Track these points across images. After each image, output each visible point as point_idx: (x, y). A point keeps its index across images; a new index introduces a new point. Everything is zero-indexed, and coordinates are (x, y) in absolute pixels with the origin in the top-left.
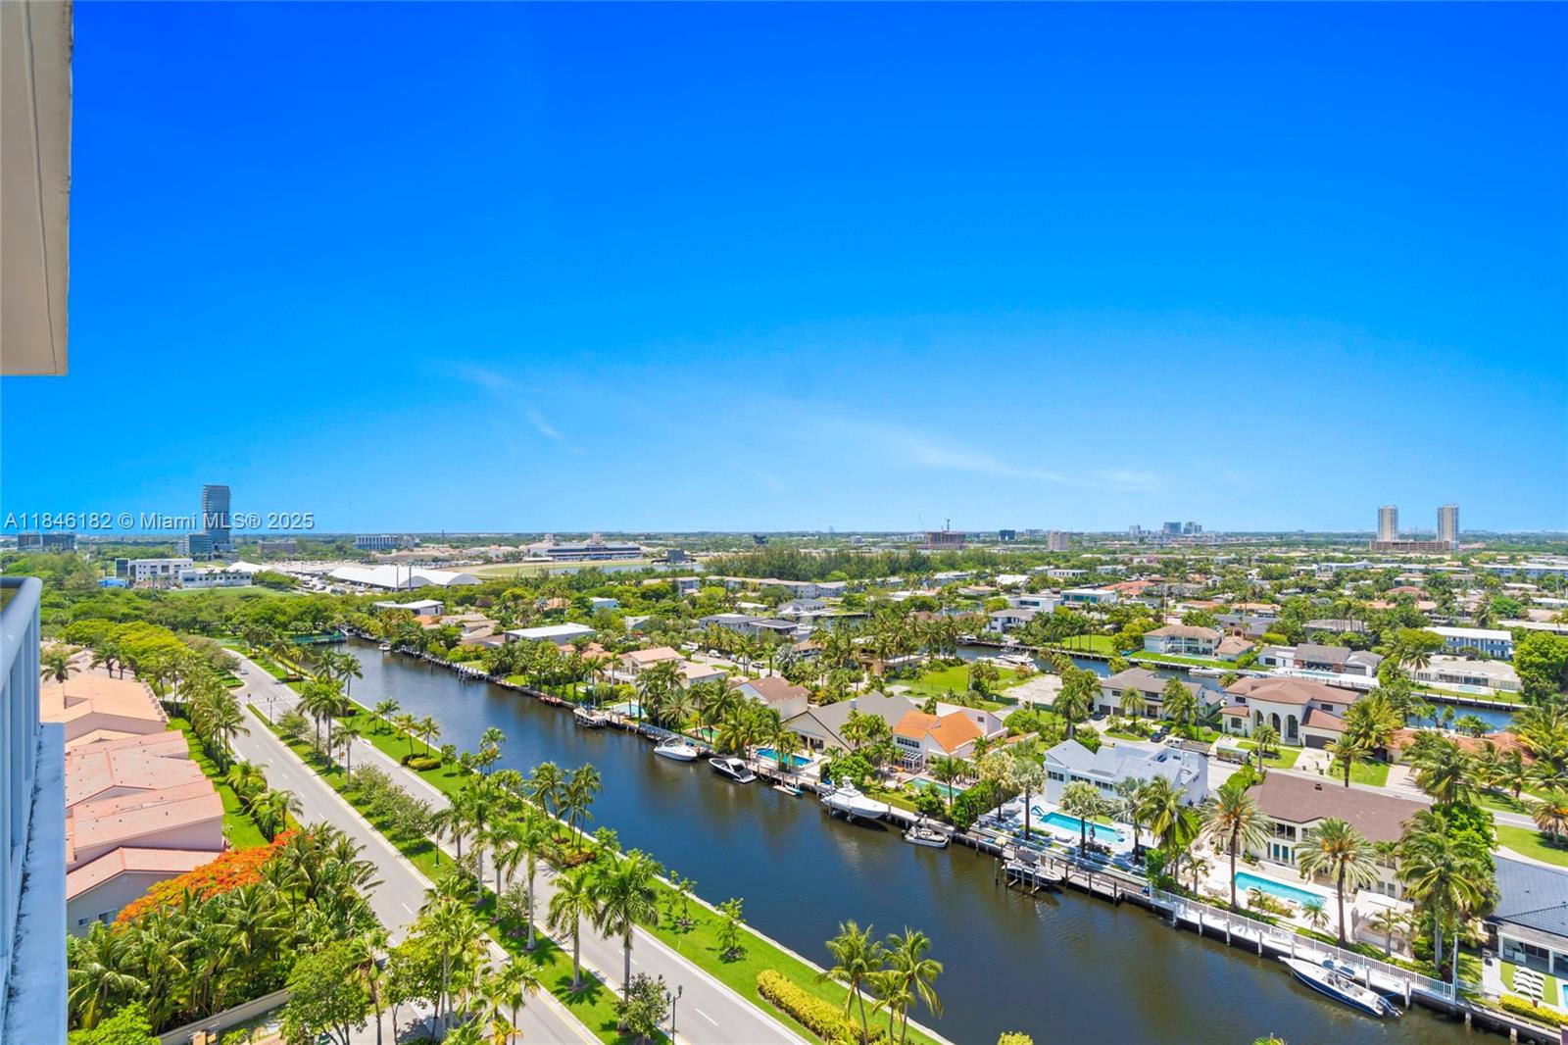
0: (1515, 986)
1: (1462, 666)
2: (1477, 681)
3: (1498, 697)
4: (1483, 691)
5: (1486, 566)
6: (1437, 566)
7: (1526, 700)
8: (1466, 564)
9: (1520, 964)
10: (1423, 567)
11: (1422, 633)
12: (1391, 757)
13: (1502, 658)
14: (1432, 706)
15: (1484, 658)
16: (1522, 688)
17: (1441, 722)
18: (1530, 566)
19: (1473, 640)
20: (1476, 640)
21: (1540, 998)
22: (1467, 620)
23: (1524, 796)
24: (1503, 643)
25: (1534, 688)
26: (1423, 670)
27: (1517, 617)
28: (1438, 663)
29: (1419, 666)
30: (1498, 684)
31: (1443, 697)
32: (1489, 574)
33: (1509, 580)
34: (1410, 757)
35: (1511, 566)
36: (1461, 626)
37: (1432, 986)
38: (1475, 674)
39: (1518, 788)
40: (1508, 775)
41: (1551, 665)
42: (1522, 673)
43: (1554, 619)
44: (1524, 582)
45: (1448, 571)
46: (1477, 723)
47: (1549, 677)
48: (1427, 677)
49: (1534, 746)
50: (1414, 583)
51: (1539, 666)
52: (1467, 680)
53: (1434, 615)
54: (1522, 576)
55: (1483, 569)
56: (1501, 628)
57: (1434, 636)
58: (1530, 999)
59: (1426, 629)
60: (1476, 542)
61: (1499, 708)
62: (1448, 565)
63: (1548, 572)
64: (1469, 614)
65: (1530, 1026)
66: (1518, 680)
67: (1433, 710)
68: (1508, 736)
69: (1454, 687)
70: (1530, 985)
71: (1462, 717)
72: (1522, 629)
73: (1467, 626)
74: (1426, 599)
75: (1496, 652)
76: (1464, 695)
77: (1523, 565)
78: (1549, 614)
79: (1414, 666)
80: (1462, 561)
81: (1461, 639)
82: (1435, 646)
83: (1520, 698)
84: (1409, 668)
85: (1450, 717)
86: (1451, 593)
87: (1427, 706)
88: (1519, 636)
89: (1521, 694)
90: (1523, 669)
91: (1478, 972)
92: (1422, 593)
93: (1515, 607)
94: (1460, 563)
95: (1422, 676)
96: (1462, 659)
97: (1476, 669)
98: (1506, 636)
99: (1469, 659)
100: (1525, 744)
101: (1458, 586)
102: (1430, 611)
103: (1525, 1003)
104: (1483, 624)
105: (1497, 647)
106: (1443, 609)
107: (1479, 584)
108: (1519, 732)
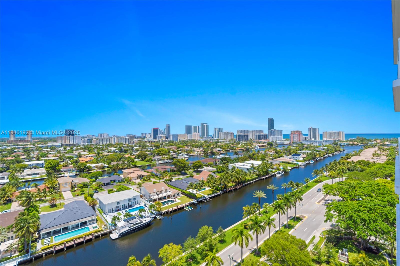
0: (44, 244)
1: (33, 171)
2: (36, 174)
3: (41, 177)
4: (38, 176)
5: (39, 145)
6: (26, 146)
7: (47, 176)
8: (34, 145)
9: (46, 238)
10: (22, 147)
11: (22, 164)
12: (13, 200)
13: (42, 167)
14: (25, 183)
15: (38, 168)
16: (47, 173)
17: (27, 187)
18: (49, 145)
19: (35, 164)
20: (36, 164)
21: (49, 243)
22: (34, 159)
23: (47, 198)
24: (42, 163)
25: (49, 173)
26: (22, 174)
27: (46, 157)
28: (26, 171)
29: (21, 173)
30: (41, 173)
31: (28, 180)
32: (39, 147)
33: (44, 148)
34: (18, 199)
35: (44, 145)
36: (33, 161)
37: (24, 257)
38: (36, 172)
39: (45, 197)
40: (43, 194)
41: (52, 167)
42: (47, 170)
43: (54, 156)
44: (47, 149)
45: (29, 147)
46: (36, 184)
47: (52, 169)
48: (23, 176)
49: (49, 186)
50: (20, 151)
51: (50, 167)
52: (34, 174)
53: (26, 159)
54: (47, 147)
55: (38, 146)
56: (42, 160)
57: (25, 165)
58: (47, 245)
59: (23, 163)
60: (36, 140)
61: (41, 179)
62: (29, 146)
63: (52, 146)
64: (34, 158)
65: (48, 251)
66: (46, 171)
67: (25, 184)
68: (43, 185)
69: (31, 177)
70: (47, 241)
71: (32, 184)
72: (47, 159)
73: (34, 161)
74: (23, 155)
75: (41, 166)
76: (33, 178)
77: (47, 145)
78: (52, 155)
79: (20, 174)
80: (33, 145)
81: (33, 164)
82: (26, 167)
83: (46, 176)
84: (19, 174)
85: (29, 185)
86: (30, 153)
87: (23, 184)
88: (46, 161)
89: (46, 175)
90: (47, 169)
91: (36, 246)
92: (22, 154)
93: (45, 155)
94: (32, 145)
95: (22, 176)
96: (33, 169)
97: (36, 171)
98: (43, 162)
99: (34, 169)
100: (47, 186)
101: (32, 151)
102: (24, 158)
103: (46, 246)
104: (38, 160)
105: (41, 165)
106: (28, 157)
107: (37, 150)
108: (46, 184)
